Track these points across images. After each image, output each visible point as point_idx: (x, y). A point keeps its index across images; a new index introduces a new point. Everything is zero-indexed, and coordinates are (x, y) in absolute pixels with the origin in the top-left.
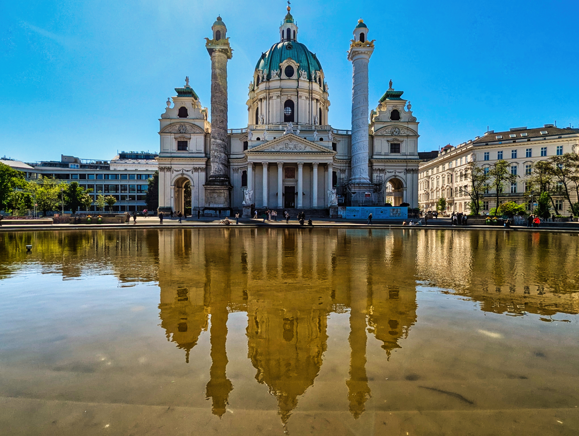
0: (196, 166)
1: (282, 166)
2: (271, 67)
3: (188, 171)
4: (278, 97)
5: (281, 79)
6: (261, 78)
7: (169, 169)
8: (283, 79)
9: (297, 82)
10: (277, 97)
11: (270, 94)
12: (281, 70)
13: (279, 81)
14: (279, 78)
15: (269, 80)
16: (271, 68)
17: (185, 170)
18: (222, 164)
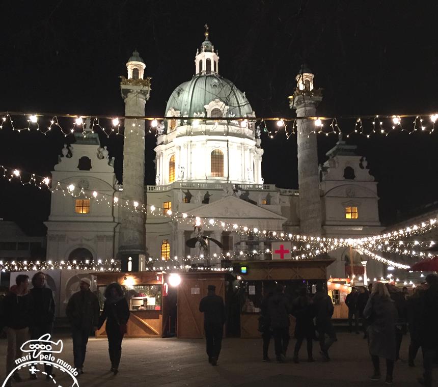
0: (99, 234)
2: (193, 108)
3: (88, 240)
5: (207, 125)
6: (178, 120)
7: (62, 238)
9: (227, 129)
13: (204, 127)
14: (204, 123)
15: (191, 123)
17: (85, 239)
18: (138, 231)
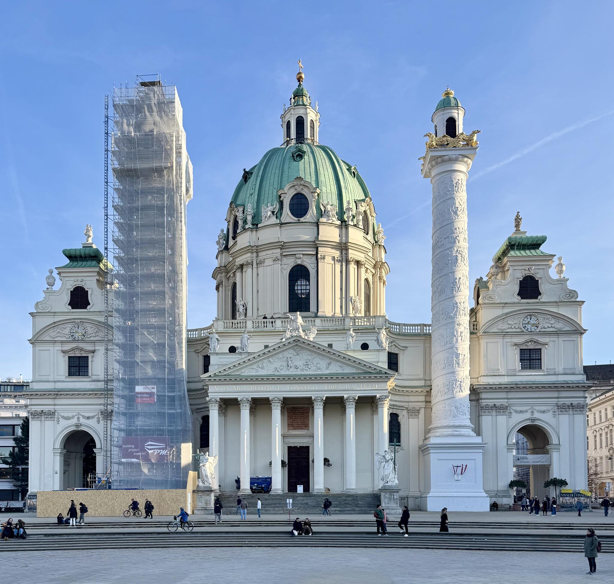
1: (279, 404)
2: (262, 198)
3: (88, 418)
4: (275, 259)
5: (282, 224)
6: (240, 223)
7: (51, 414)
8: (285, 222)
9: (316, 228)
11: (259, 255)
12: (281, 203)
13: (278, 228)
14: (278, 221)
15: (258, 224)
16: (262, 201)
17: (84, 417)
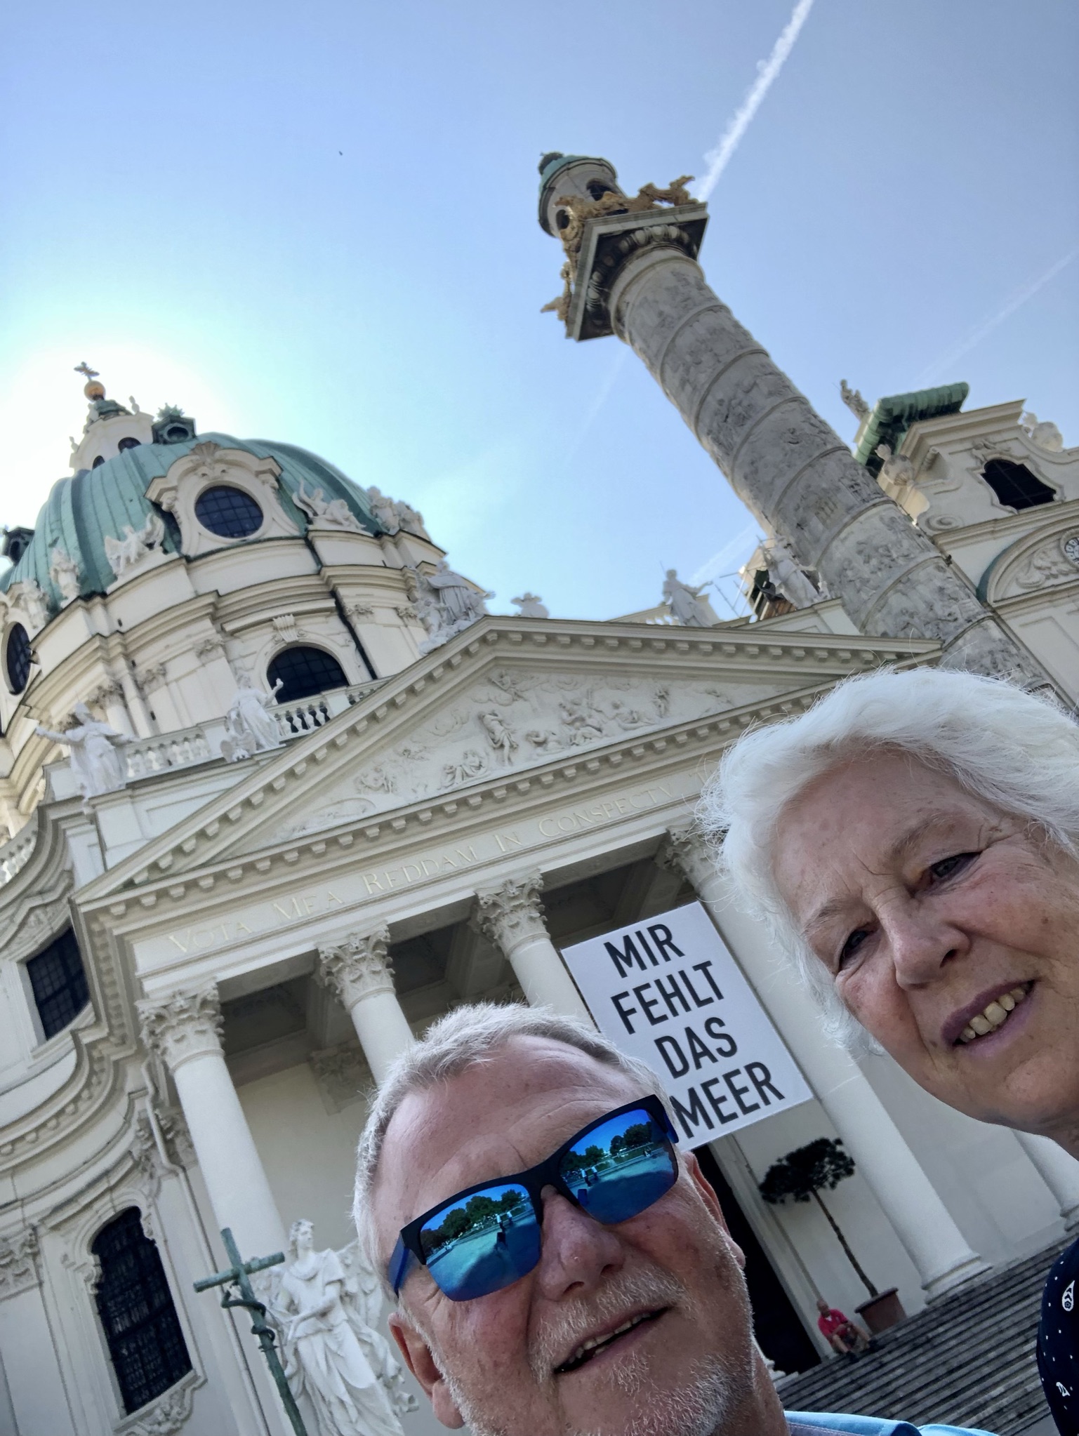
4: (203, 652)
8: (200, 552)
9: (306, 553)
10: (201, 653)
11: (138, 658)
12: (169, 518)
13: (181, 571)
14: (175, 555)
